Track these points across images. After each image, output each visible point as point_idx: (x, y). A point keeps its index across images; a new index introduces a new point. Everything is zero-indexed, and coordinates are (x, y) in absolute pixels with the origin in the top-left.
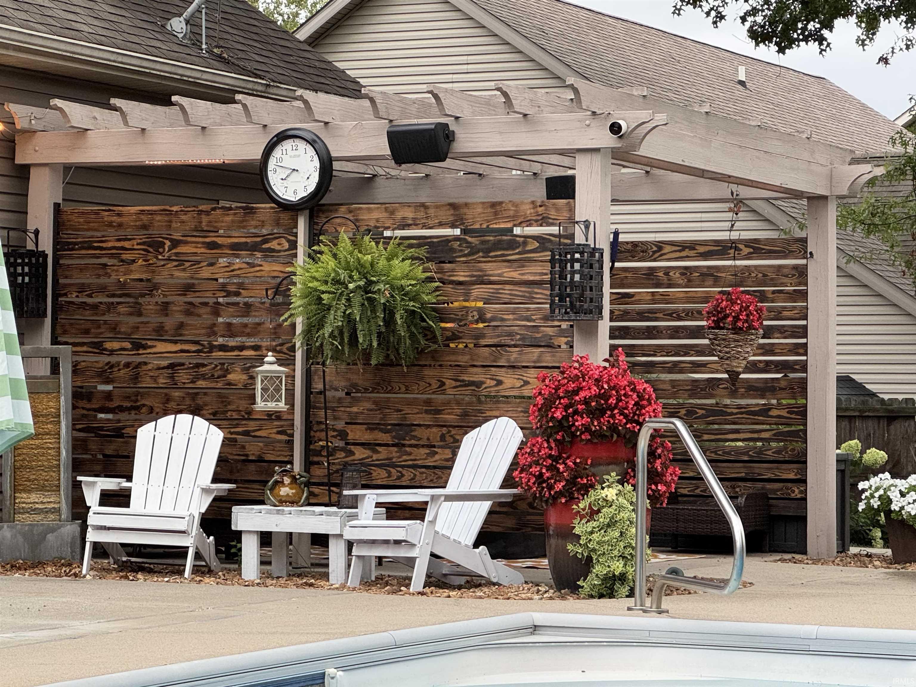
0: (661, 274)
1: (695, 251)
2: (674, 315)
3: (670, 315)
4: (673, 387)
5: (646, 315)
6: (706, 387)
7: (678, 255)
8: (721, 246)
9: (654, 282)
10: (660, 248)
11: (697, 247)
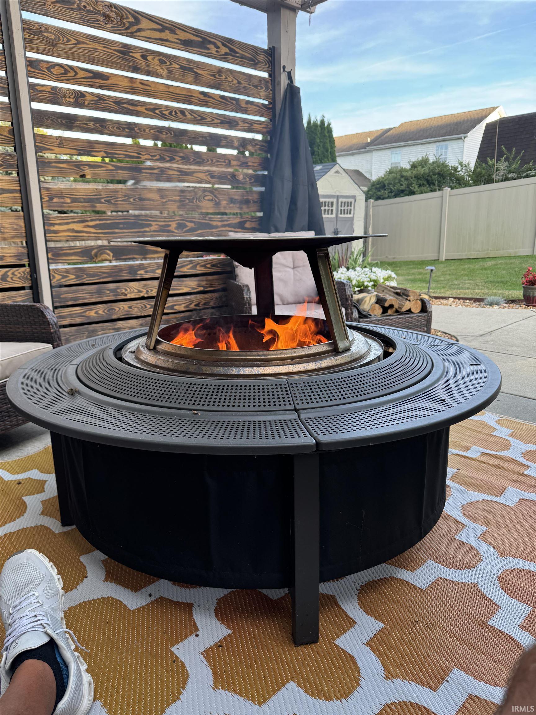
0: (138, 56)
1: (176, 36)
2: (157, 111)
3: (153, 110)
4: (162, 197)
5: (125, 106)
6: (193, 199)
7: (157, 35)
8: (201, 37)
9: (131, 64)
10: (137, 21)
11: (178, 31)
